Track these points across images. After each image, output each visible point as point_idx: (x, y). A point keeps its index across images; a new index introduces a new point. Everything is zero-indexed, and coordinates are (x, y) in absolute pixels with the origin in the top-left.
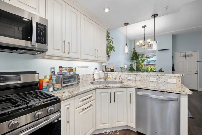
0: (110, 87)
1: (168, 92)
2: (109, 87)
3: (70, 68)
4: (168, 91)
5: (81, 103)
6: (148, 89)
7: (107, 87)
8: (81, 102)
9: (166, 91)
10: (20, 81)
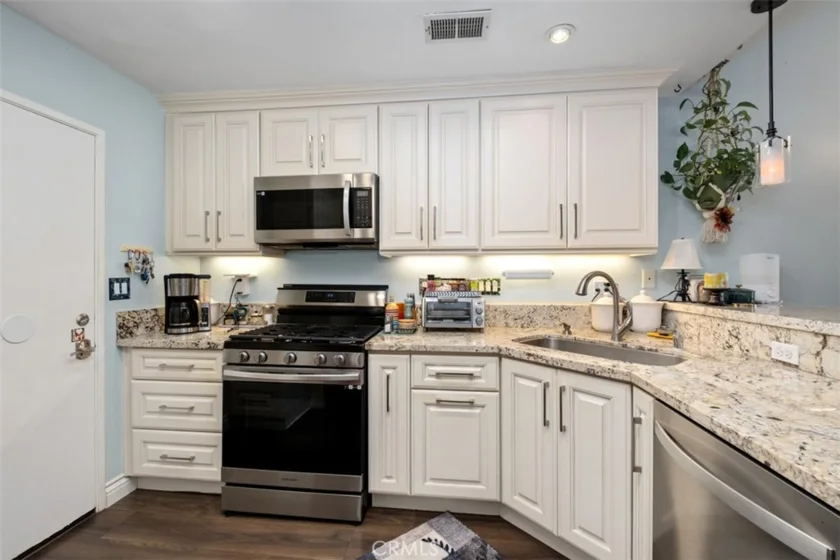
0: (544, 362)
1: (772, 467)
2: (540, 361)
3: (456, 279)
4: (774, 466)
5: (433, 379)
6: (688, 415)
7: (531, 359)
8: (430, 376)
9: (762, 460)
10: (353, 301)
